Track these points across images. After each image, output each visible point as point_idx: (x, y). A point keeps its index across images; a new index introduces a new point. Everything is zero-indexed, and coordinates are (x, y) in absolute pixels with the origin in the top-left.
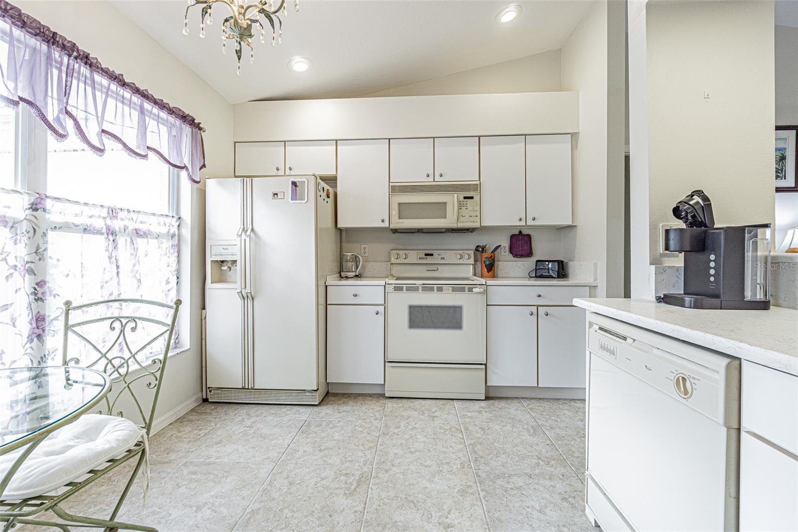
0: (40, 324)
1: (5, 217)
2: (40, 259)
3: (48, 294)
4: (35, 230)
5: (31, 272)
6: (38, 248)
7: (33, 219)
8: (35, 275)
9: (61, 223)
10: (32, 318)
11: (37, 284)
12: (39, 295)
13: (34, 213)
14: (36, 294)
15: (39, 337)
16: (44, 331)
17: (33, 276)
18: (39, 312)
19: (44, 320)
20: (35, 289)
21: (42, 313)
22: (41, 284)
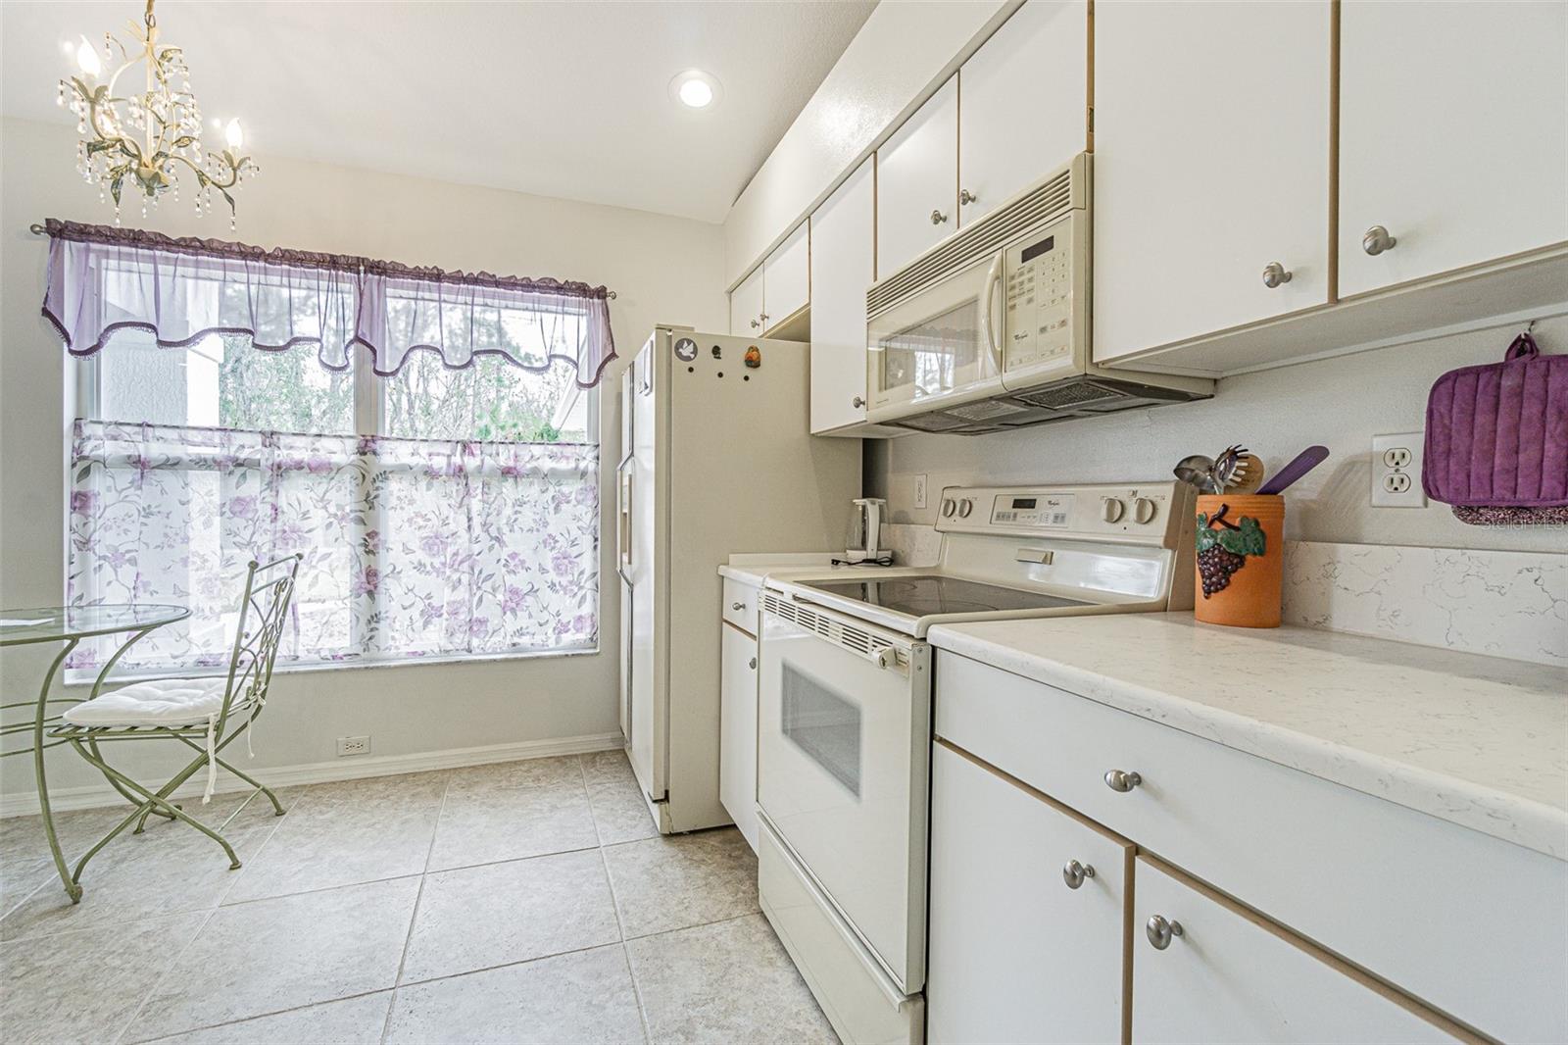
0: (371, 579)
1: (330, 464)
2: (370, 508)
3: (380, 547)
4: (364, 476)
5: (362, 522)
6: (368, 495)
7: (363, 464)
8: (365, 524)
9: (392, 466)
10: (361, 571)
11: (368, 535)
12: (370, 547)
13: (363, 457)
14: (366, 546)
15: (371, 594)
16: (376, 587)
17: (363, 526)
18: (370, 566)
19: (375, 575)
20: (366, 541)
21: (373, 567)
22: (372, 535)
